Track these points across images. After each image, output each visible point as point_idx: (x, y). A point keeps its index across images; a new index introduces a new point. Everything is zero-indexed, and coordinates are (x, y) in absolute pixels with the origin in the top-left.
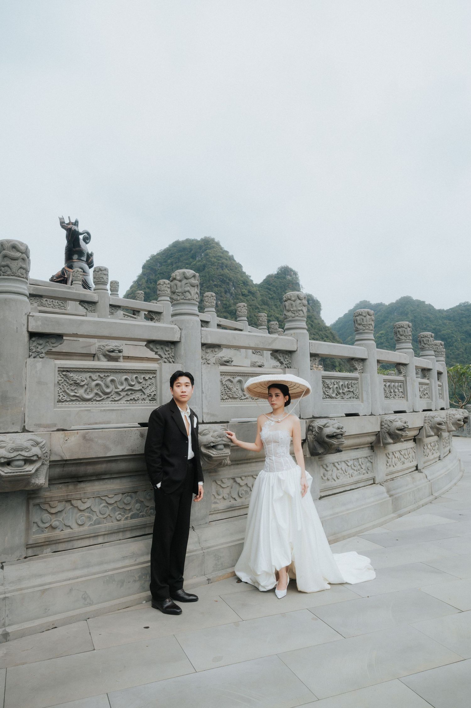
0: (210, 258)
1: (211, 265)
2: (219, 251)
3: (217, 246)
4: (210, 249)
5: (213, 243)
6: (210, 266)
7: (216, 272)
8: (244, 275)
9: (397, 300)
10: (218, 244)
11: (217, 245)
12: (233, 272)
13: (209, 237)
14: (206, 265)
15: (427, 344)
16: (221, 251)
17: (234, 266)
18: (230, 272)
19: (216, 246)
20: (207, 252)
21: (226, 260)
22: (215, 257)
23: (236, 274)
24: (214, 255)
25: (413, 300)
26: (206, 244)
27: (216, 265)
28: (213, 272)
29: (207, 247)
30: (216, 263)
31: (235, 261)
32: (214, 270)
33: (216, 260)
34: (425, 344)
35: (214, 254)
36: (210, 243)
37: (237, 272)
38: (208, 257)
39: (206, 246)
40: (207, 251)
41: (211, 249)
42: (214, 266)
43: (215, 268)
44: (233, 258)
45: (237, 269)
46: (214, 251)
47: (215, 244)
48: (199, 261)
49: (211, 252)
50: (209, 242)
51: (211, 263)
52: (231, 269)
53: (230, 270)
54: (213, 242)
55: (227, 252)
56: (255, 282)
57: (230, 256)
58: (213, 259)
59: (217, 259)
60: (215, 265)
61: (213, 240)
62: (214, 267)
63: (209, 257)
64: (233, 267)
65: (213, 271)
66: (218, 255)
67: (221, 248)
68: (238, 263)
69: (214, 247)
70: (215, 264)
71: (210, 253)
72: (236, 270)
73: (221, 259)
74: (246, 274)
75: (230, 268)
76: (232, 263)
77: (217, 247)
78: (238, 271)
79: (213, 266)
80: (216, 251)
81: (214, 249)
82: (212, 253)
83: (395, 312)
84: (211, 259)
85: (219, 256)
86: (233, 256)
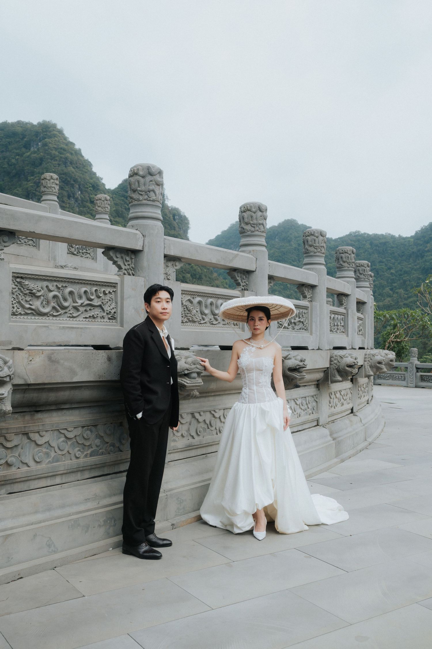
0: (49, 150)
1: (50, 159)
2: (62, 142)
3: (60, 135)
4: (50, 137)
5: (54, 130)
6: (49, 160)
7: (57, 169)
8: (94, 176)
9: (280, 224)
10: (61, 132)
11: (60, 134)
12: (80, 170)
13: (49, 122)
14: (44, 158)
15: (363, 275)
16: (64, 141)
17: (81, 163)
18: (76, 171)
19: (59, 134)
20: (46, 141)
21: (72, 154)
22: (56, 149)
23: (83, 175)
24: (55, 146)
25: (298, 224)
26: (44, 130)
27: (58, 159)
28: (53, 168)
29: (46, 135)
30: (57, 156)
31: (83, 157)
32: (55, 166)
33: (57, 153)
34: (361, 274)
35: (55, 145)
36: (50, 130)
37: (85, 172)
38: (47, 148)
39: (45, 133)
40: (46, 140)
41: (51, 138)
42: (54, 161)
43: (56, 164)
44: (81, 152)
45: (86, 168)
46: (56, 140)
47: (57, 132)
48: (35, 152)
49: (51, 141)
50: (49, 128)
51: (51, 156)
52: (77, 167)
53: (75, 167)
54: (54, 129)
55: (73, 144)
56: (107, 187)
57: (77, 150)
58: (54, 152)
59: (59, 152)
60: (56, 160)
61: (54, 126)
62: (55, 162)
63: (49, 149)
64: (80, 164)
65: (53, 167)
66: (60, 147)
67: (65, 138)
68: (86, 160)
69: (55, 136)
70: (56, 158)
71: (50, 143)
72: (83, 169)
73: (65, 152)
74: (96, 175)
75: (77, 165)
76: (78, 159)
77: (59, 137)
78: (86, 171)
79: (53, 161)
80: (59, 141)
81: (56, 139)
82: (52, 144)
83: (277, 237)
84: (51, 151)
85: (61, 148)
86: (80, 150)
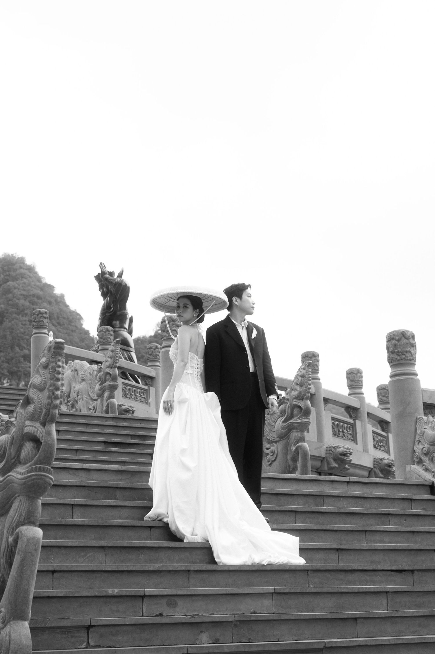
0: (15, 299)
1: (16, 313)
2: (35, 285)
3: (31, 275)
4: (15, 279)
5: (21, 268)
6: (14, 315)
7: (28, 328)
8: (86, 336)
10: (31, 269)
11: (30, 272)
12: (64, 329)
13: (12, 255)
14: (7, 313)
16: (38, 284)
17: (66, 317)
18: (57, 329)
19: (29, 274)
20: (9, 286)
21: (50, 303)
22: (25, 297)
23: (69, 335)
24: (24, 293)
26: (6, 268)
27: (29, 313)
28: (22, 328)
29: (9, 275)
30: (27, 309)
31: (67, 306)
32: (24, 325)
33: (27, 304)
35: (24, 290)
36: (15, 267)
37: (72, 331)
38: (10, 295)
39: (7, 273)
40: (8, 283)
41: (17, 279)
42: (22, 316)
43: (25, 321)
44: (64, 300)
45: (73, 324)
46: (24, 283)
47: (26, 269)
49: (17, 285)
50: (14, 264)
51: (18, 309)
52: (59, 323)
53: (57, 324)
54: (22, 265)
55: (51, 287)
57: (58, 297)
58: (22, 302)
59: (30, 302)
60: (26, 315)
61: (21, 261)
62: (24, 318)
63: (14, 297)
64: (64, 318)
65: (21, 325)
66: (31, 293)
67: (39, 279)
68: (74, 312)
69: (23, 276)
70: (26, 312)
71: (15, 288)
72: (69, 326)
73: (40, 301)
74: (89, 334)
75: (58, 321)
76: (61, 310)
77: (30, 277)
78: (74, 328)
79: (20, 316)
80: (29, 285)
81: (25, 280)
82: (19, 289)
84: (17, 301)
85: (34, 296)
86: (62, 296)
